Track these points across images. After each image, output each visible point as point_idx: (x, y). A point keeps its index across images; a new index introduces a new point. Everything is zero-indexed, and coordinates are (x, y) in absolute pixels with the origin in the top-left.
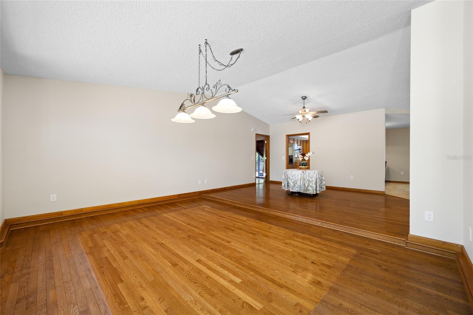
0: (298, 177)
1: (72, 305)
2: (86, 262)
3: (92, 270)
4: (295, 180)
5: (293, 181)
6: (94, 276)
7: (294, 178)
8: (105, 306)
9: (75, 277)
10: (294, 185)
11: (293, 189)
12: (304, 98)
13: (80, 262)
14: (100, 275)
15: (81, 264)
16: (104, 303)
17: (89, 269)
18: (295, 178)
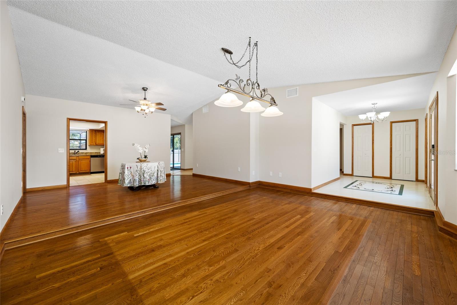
0: (154, 169)
1: (377, 264)
2: (337, 294)
3: (343, 277)
4: (151, 173)
5: (149, 174)
6: (347, 270)
7: (149, 171)
8: (359, 250)
9: (361, 284)
10: (150, 178)
11: (149, 182)
12: (145, 89)
13: (344, 298)
14: (342, 267)
15: (344, 296)
16: (358, 251)
17: (344, 280)
18: (151, 170)
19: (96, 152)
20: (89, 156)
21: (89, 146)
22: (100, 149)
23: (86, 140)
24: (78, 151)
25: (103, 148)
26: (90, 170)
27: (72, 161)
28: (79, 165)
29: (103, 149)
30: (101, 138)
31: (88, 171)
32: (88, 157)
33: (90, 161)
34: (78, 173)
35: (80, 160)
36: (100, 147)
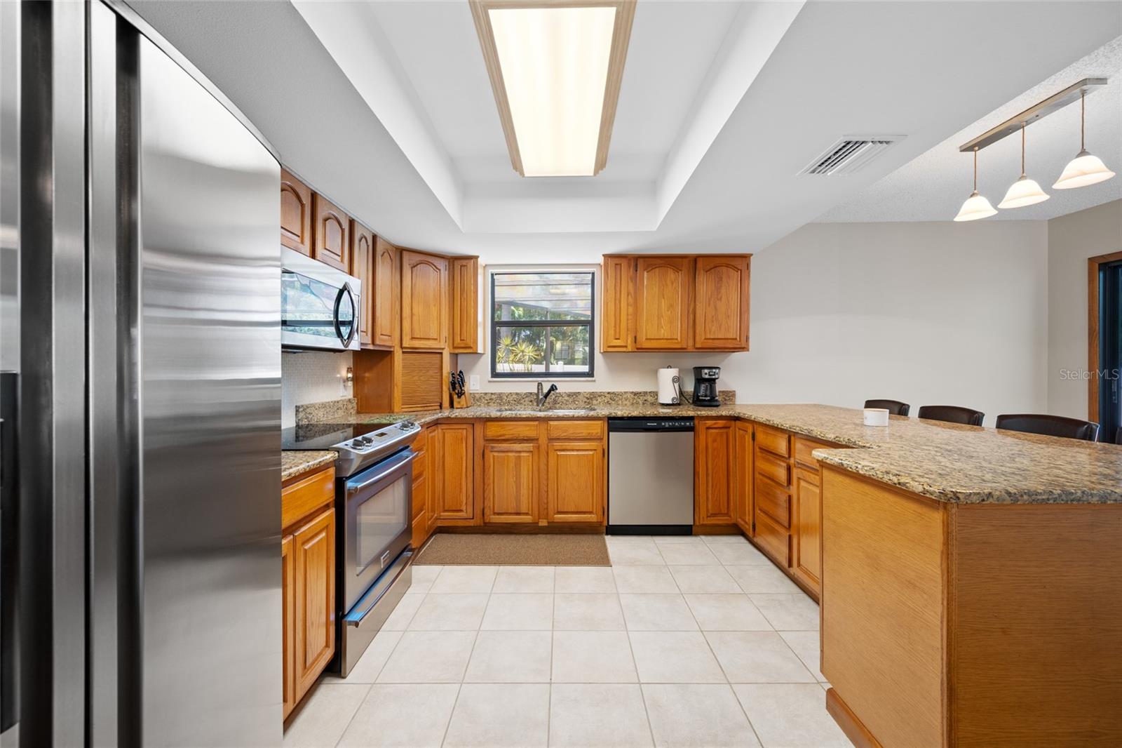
19: (635, 394)
20: (600, 422)
21: (604, 353)
22: (656, 372)
23: (590, 324)
24: (553, 388)
25: (669, 367)
26: (606, 511)
27: (517, 447)
28: (552, 475)
29: (673, 372)
30: (664, 305)
31: (592, 518)
32: (598, 428)
33: (606, 453)
34: (543, 523)
35: (557, 444)
36: (655, 359)
